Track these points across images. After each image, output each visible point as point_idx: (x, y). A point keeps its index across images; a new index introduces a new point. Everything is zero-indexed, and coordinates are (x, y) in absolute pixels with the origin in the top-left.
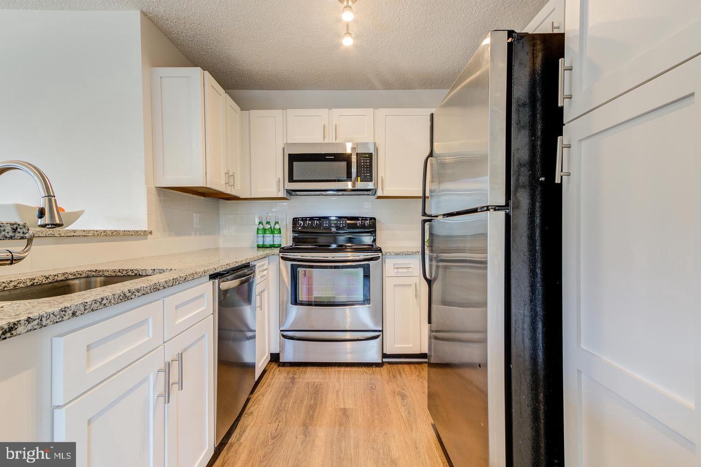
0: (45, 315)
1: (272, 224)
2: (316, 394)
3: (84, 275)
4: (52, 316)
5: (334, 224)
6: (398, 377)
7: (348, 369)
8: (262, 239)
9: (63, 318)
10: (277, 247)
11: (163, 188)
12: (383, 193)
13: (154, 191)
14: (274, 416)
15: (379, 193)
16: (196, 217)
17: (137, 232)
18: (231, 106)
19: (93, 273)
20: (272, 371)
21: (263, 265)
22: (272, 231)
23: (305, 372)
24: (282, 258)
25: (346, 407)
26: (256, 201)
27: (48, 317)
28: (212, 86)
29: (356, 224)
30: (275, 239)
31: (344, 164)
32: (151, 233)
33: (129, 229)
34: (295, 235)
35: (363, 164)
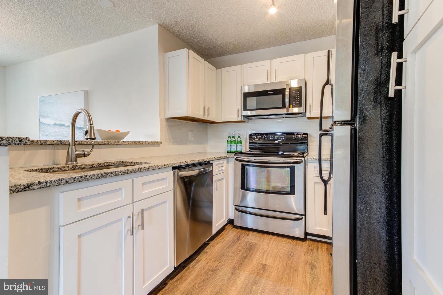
0: (49, 182)
1: (236, 138)
2: (250, 250)
3: (117, 164)
4: (53, 182)
5: (277, 137)
6: (315, 252)
7: (278, 238)
8: (229, 147)
9: (60, 183)
10: (233, 153)
11: (169, 118)
12: (310, 115)
13: (164, 120)
14: (218, 258)
15: (308, 115)
16: (191, 134)
17: (153, 142)
18: (208, 67)
19: (122, 163)
20: (228, 230)
21: (223, 163)
22: (236, 143)
23: (248, 235)
24: (236, 159)
25: (266, 264)
26: (224, 124)
27: (51, 182)
28: (194, 57)
29: (293, 137)
30: (238, 147)
31: (281, 96)
32: (161, 143)
33: (148, 141)
34: (251, 145)
35: (294, 95)
